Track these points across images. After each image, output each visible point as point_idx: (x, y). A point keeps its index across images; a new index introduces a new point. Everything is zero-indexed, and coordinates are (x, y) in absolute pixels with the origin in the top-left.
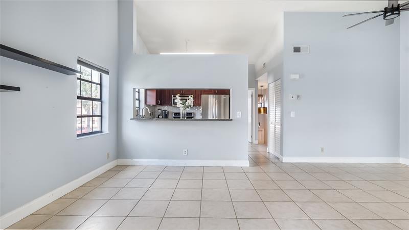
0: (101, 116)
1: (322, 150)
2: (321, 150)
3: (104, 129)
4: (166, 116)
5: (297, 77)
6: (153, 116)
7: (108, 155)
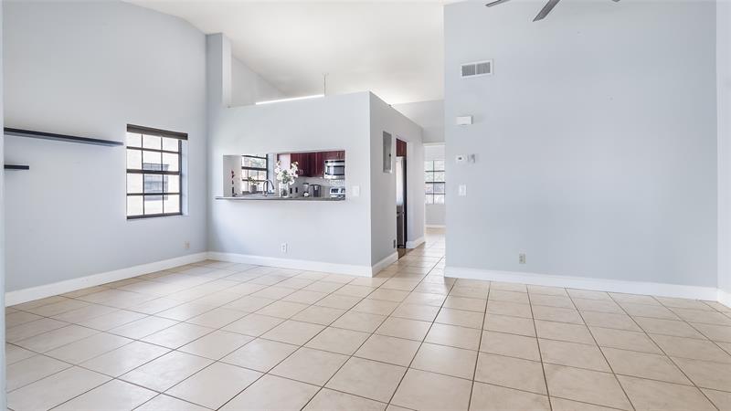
0: (180, 194)
1: (522, 259)
2: (519, 259)
3: (185, 211)
4: (317, 194)
5: (467, 120)
6: (296, 193)
7: (188, 245)
